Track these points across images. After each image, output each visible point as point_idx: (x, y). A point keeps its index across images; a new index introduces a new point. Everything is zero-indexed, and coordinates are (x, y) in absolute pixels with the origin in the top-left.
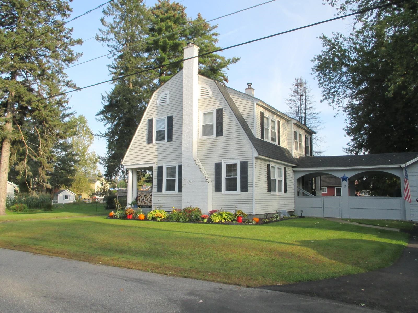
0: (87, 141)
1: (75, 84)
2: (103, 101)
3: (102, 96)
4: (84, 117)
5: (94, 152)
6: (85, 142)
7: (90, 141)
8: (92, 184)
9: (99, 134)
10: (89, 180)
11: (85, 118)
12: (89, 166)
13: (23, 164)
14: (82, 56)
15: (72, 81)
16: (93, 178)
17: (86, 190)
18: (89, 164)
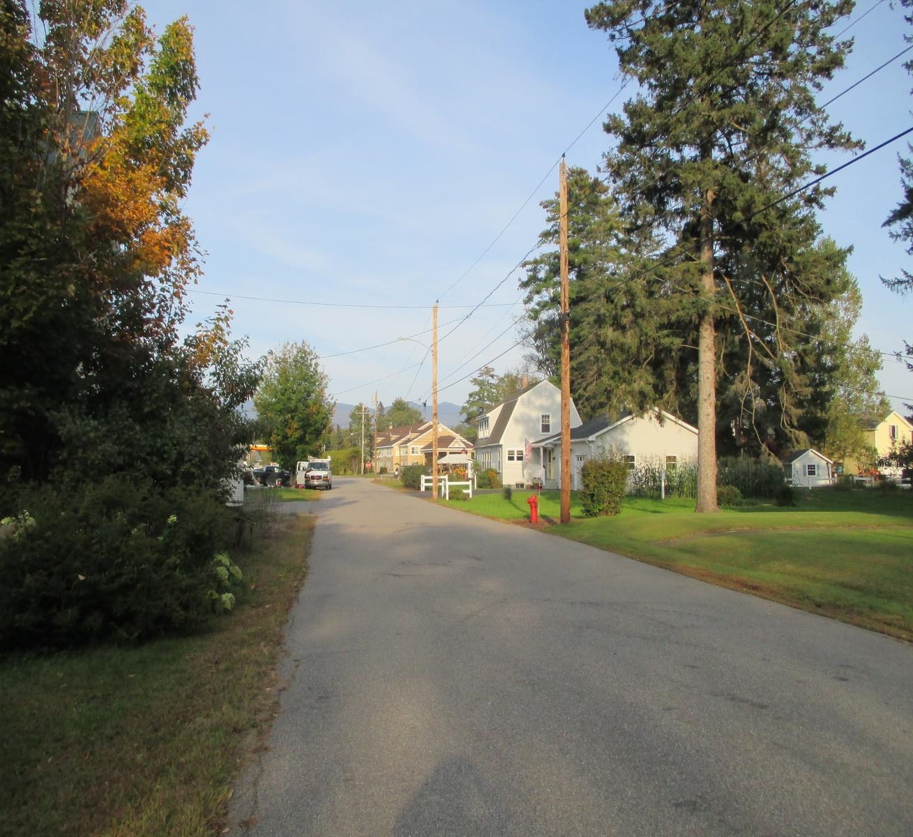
0: (846, 309)
1: (850, 134)
2: (904, 175)
3: (902, 161)
4: (834, 242)
5: (867, 341)
6: (842, 314)
7: (854, 310)
8: (866, 434)
9: (903, 278)
10: (858, 421)
11: (836, 244)
12: (856, 382)
13: (742, 378)
14: (852, 47)
15: (841, 125)
16: (868, 417)
17: (853, 451)
18: (856, 377)
